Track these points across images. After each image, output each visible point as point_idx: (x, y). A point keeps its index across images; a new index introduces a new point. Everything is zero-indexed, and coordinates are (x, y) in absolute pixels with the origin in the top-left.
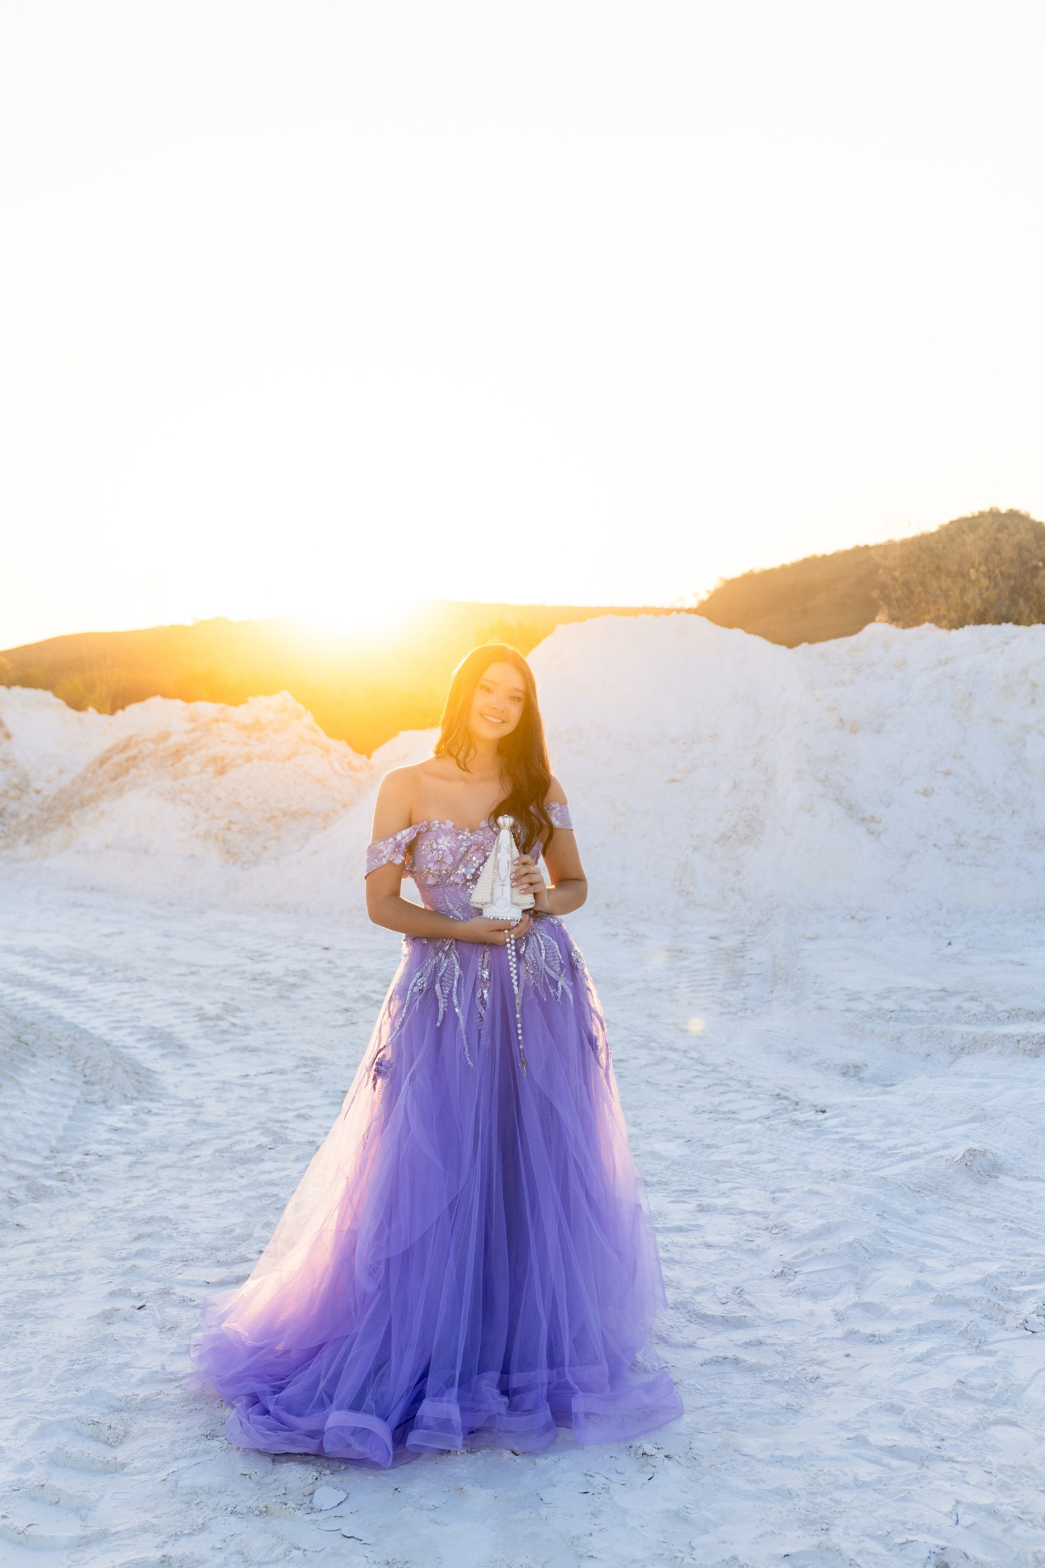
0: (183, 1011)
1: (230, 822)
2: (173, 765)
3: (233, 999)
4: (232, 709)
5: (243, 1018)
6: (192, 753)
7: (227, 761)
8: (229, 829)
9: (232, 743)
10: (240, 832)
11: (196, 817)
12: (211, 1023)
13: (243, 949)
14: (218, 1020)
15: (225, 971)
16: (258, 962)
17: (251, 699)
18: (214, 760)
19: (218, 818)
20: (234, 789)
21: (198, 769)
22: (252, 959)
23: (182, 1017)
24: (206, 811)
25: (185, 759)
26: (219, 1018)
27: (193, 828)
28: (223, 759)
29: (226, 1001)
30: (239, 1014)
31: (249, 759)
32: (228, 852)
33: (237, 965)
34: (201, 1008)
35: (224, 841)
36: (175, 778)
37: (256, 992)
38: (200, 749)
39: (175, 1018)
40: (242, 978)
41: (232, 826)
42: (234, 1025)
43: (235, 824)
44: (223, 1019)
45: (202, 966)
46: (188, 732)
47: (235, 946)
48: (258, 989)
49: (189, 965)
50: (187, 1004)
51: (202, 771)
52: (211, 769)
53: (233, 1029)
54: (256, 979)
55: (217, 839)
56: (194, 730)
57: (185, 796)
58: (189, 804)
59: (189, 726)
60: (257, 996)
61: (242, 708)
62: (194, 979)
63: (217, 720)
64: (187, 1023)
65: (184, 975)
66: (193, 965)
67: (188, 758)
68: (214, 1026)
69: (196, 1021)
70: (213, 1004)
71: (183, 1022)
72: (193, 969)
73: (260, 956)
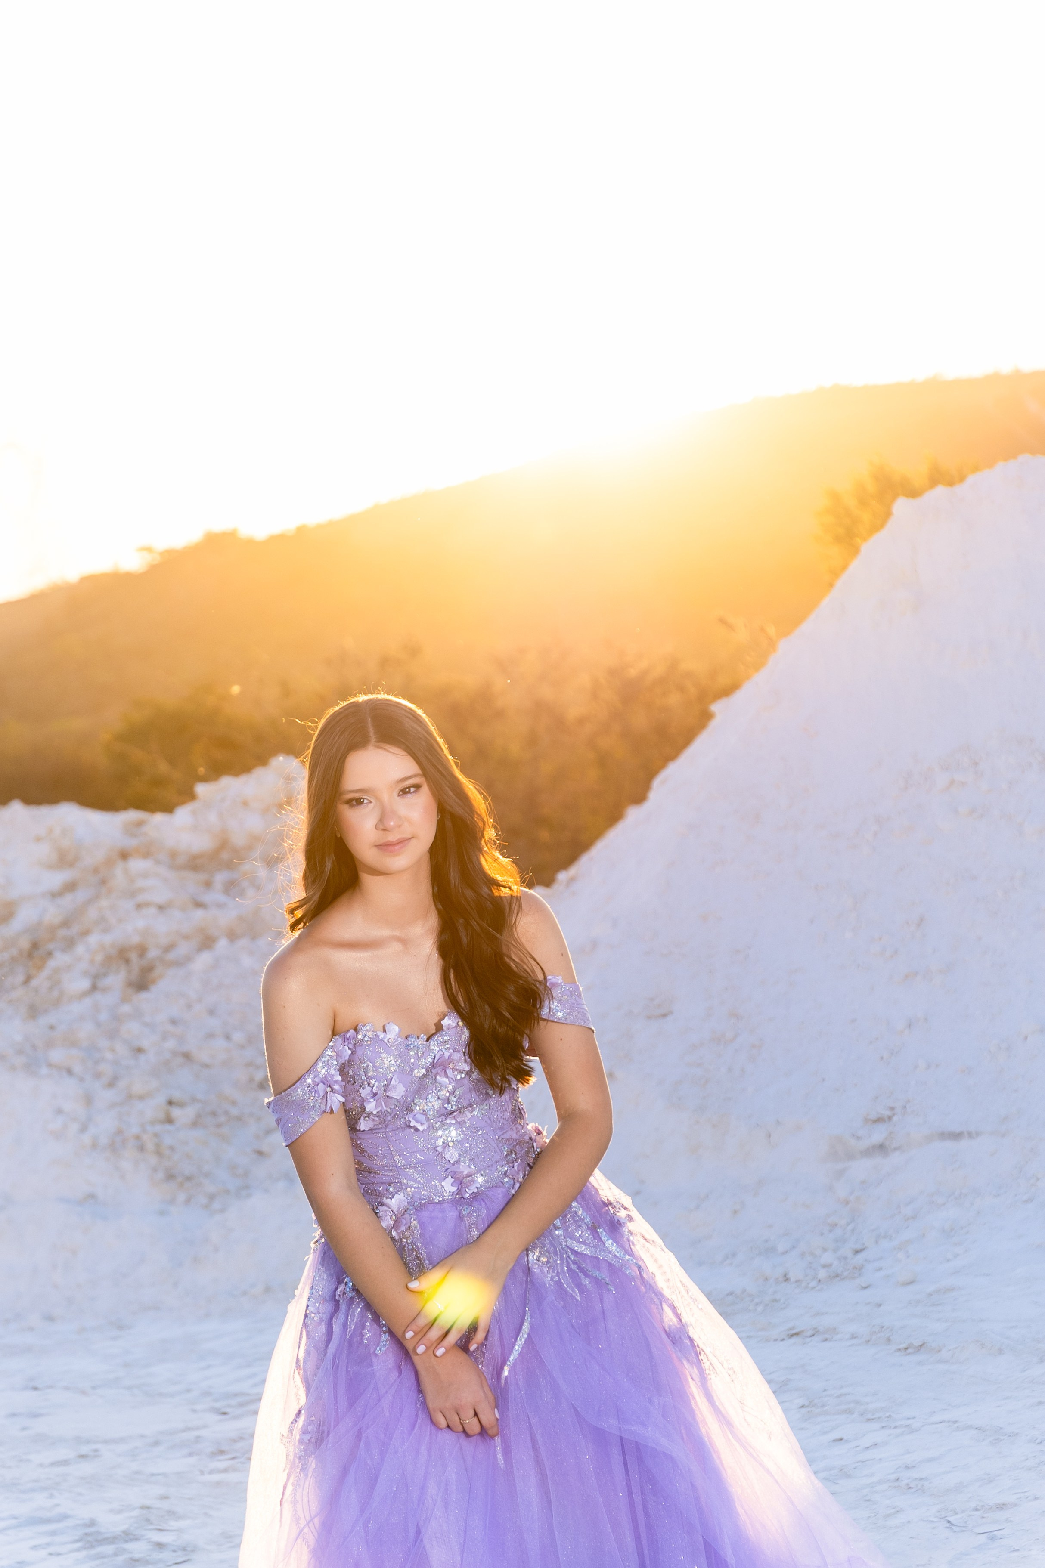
0: (53, 1533)
1: (170, 1103)
2: (28, 980)
3: (165, 1497)
4: (159, 818)
5: (179, 1530)
6: (70, 944)
7: (153, 953)
8: (169, 1120)
9: (161, 908)
10: (195, 1124)
11: (89, 1100)
12: (109, 1549)
13: (206, 1394)
14: (126, 1541)
15: (157, 1443)
16: (238, 1417)
17: (201, 789)
18: (122, 955)
19: (141, 1098)
20: (173, 1022)
21: (84, 984)
22: (225, 1414)
23: (49, 1544)
24: (111, 1085)
25: (52, 964)
26: (128, 1536)
27: (83, 1129)
28: (142, 950)
29: (148, 1503)
30: (174, 1524)
31: (207, 942)
32: (170, 1177)
33: (188, 1429)
34: (92, 1523)
35: (159, 1153)
36: (34, 1012)
37: (216, 1477)
38: (86, 933)
39: (34, 1548)
40: (190, 1455)
41: (176, 1112)
42: (160, 1546)
43: (181, 1105)
44: (136, 1539)
45: (106, 1442)
46: (55, 895)
47: (189, 1391)
48: (225, 1471)
49: (79, 1440)
50: (64, 1517)
51: (94, 988)
52: (116, 980)
53: (157, 1555)
54: (222, 1452)
55: (141, 1148)
56: (70, 887)
57: (57, 1055)
58: (70, 1072)
59: (57, 879)
60: (218, 1484)
61: (183, 815)
62: (87, 1468)
63: (124, 855)
64: (59, 1554)
65: (65, 1463)
66: (88, 1442)
67: (60, 959)
68: (116, 1554)
69: (78, 1550)
70: (120, 1512)
71: (51, 1554)
72: (85, 1449)
73: (241, 1405)
